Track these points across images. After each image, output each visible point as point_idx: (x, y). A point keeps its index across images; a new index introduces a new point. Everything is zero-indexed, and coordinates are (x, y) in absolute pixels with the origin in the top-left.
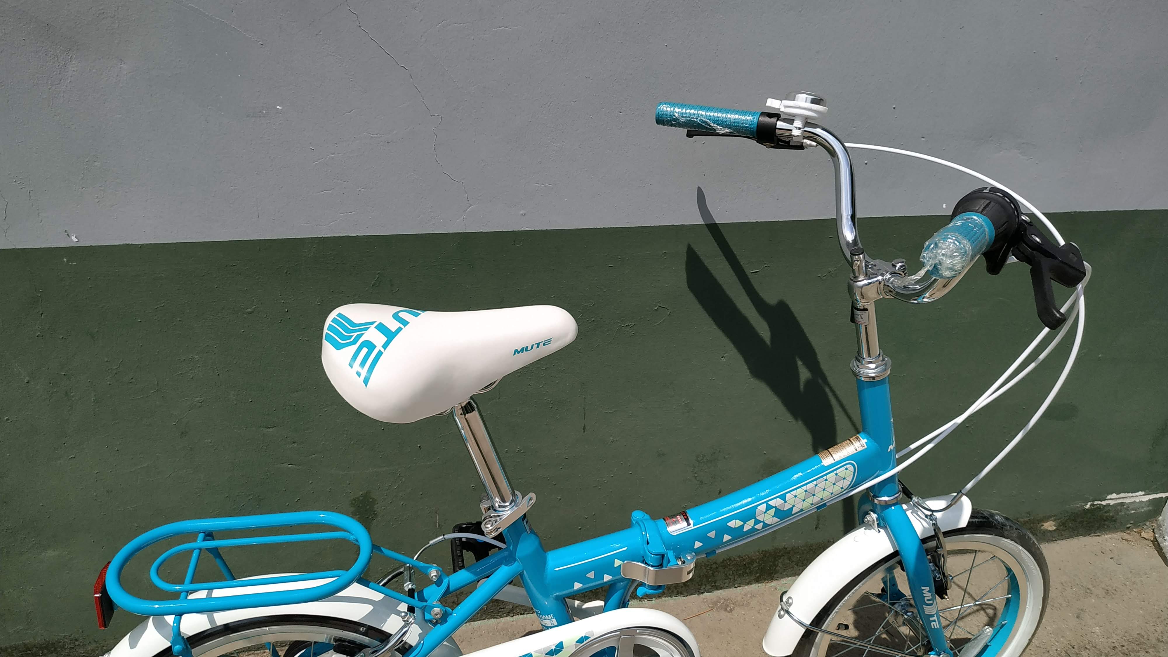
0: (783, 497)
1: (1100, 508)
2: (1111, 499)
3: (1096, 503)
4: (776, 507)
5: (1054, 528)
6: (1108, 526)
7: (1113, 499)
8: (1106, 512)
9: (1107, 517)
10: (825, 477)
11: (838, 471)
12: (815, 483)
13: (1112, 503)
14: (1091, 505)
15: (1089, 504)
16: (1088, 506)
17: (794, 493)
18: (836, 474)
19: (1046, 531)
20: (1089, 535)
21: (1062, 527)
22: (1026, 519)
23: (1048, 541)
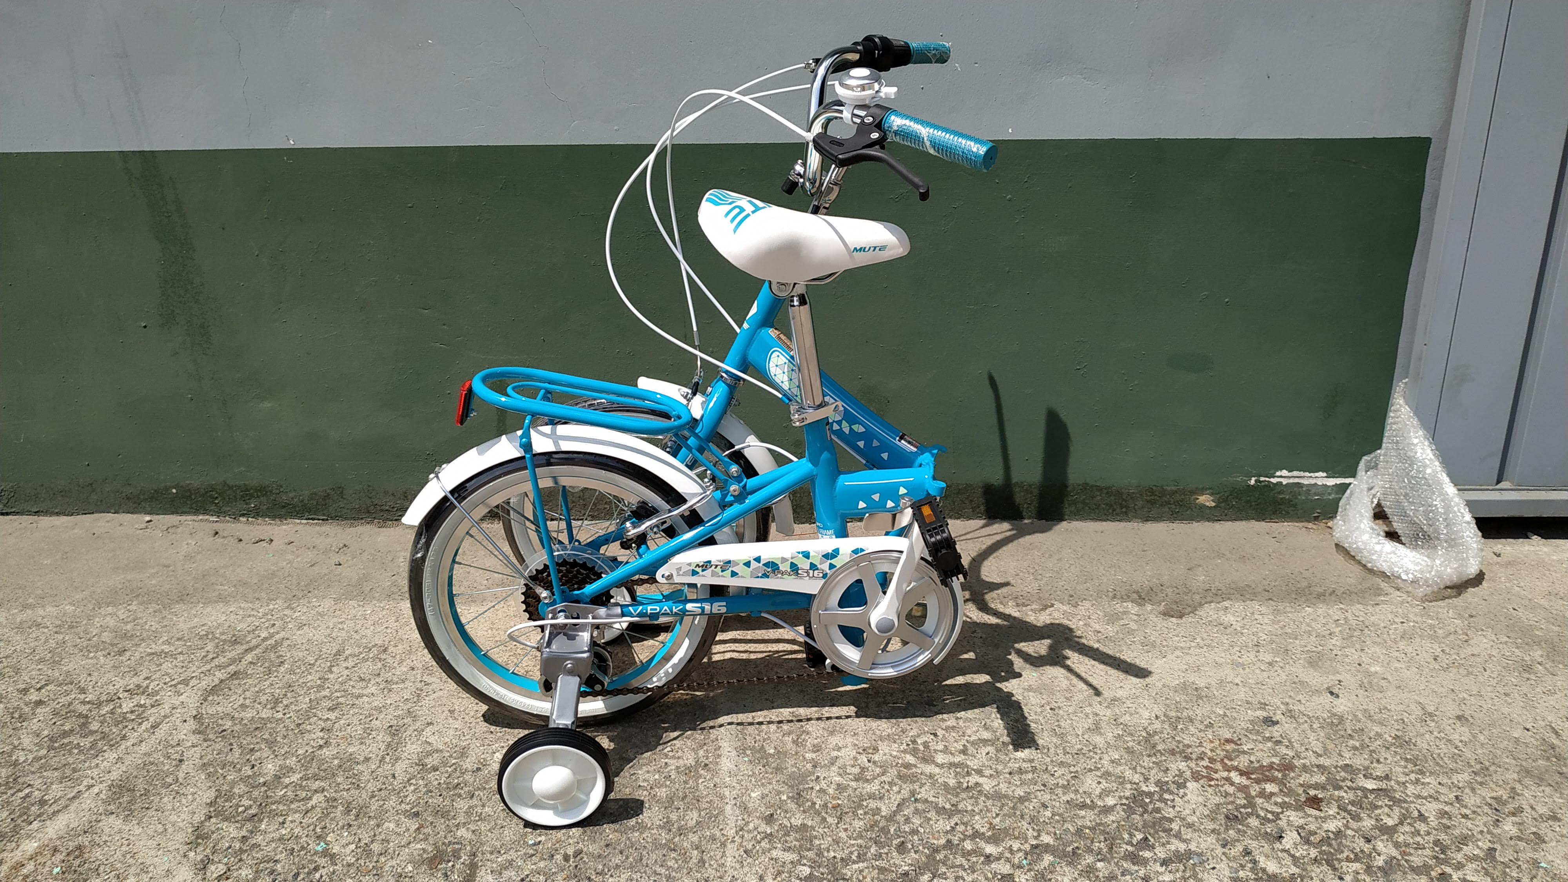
1: (1270, 487)
2: (1281, 477)
3: (1262, 479)
5: (1213, 504)
6: (1288, 513)
7: (1283, 477)
8: (1279, 493)
9: (1282, 499)
13: (1285, 482)
14: (1256, 481)
15: (1253, 479)
16: (1253, 482)
19: (1202, 507)
20: (1263, 520)
21: (1223, 504)
22: (1174, 488)
23: (1209, 520)
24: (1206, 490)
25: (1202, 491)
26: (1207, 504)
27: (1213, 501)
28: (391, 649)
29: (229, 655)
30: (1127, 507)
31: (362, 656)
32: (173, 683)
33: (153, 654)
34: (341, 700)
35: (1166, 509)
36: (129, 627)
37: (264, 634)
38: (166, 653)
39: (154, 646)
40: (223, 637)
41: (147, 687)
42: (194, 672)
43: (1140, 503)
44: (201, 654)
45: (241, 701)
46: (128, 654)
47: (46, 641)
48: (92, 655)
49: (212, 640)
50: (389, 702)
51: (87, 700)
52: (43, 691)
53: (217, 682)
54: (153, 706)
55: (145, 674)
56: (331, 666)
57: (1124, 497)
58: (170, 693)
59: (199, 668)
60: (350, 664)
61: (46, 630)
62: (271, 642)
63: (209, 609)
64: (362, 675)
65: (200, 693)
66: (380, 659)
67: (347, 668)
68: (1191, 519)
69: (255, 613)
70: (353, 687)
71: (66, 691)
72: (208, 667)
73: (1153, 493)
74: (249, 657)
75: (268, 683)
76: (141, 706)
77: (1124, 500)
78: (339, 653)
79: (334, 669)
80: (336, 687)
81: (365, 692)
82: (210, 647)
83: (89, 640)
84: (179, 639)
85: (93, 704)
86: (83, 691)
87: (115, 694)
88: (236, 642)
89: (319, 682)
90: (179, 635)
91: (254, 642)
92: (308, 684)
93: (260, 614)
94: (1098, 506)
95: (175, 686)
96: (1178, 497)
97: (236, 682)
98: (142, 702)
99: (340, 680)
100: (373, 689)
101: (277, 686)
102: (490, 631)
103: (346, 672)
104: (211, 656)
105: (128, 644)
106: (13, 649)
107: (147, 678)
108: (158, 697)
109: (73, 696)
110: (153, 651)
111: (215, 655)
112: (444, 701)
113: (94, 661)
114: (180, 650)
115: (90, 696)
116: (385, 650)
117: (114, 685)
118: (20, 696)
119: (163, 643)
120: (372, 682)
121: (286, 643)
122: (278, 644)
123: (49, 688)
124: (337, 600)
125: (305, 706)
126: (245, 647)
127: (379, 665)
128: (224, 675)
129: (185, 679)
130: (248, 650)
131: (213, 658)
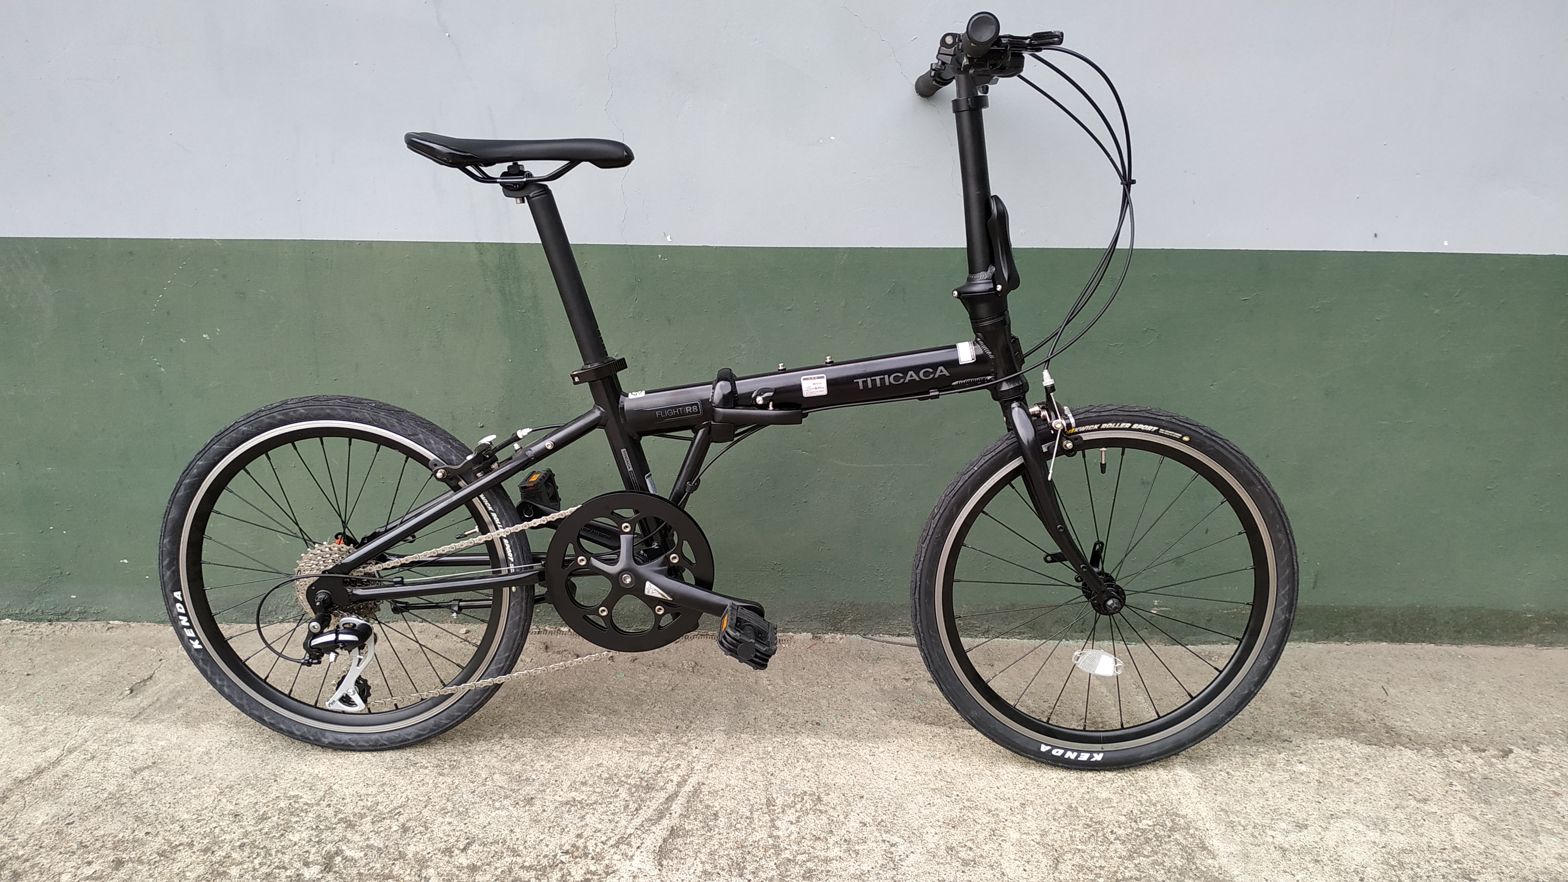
28: (825, 798)
29: (654, 804)
31: (798, 806)
32: (612, 842)
33: (567, 803)
34: (810, 865)
36: (518, 766)
37: (676, 779)
38: (580, 802)
39: (562, 793)
40: (631, 781)
41: (586, 847)
42: (626, 828)
43: (1536, 628)
44: (619, 804)
45: (700, 868)
46: (538, 803)
47: (436, 786)
48: (497, 804)
49: (621, 783)
50: (865, 868)
51: (527, 864)
52: (469, 851)
53: (661, 841)
54: (607, 874)
55: (573, 832)
56: (772, 820)
57: (1520, 622)
58: (616, 857)
59: (629, 822)
60: (793, 818)
61: (427, 771)
62: (688, 788)
63: (593, 745)
64: (814, 833)
65: (652, 857)
66: (820, 811)
67: (792, 823)
69: (648, 750)
70: (813, 848)
71: (496, 852)
72: (637, 821)
73: (1551, 617)
74: (677, 807)
75: (715, 841)
76: (594, 873)
78: (770, 802)
79: (778, 823)
80: (795, 848)
81: (832, 854)
82: (624, 794)
83: (484, 785)
84: (584, 784)
85: (536, 869)
86: (515, 853)
87: (555, 856)
88: (649, 788)
89: (771, 841)
90: (580, 778)
91: (671, 788)
92: (761, 843)
93: (654, 751)
95: (616, 845)
97: (680, 841)
98: (593, 868)
99: (792, 837)
100: (835, 852)
101: (728, 846)
102: (918, 777)
103: (793, 828)
104: (633, 806)
105: (529, 790)
106: (404, 795)
107: (579, 836)
108: (607, 862)
109: (509, 860)
110: (564, 800)
111: (637, 806)
112: (927, 868)
113: (504, 813)
114: (593, 798)
115: (528, 859)
116: (819, 799)
117: (547, 845)
118: (447, 858)
120: (831, 841)
121: (705, 789)
122: (696, 792)
123: (473, 848)
124: (727, 733)
125: (774, 873)
126: (662, 796)
127: (824, 819)
128: (665, 832)
129: (622, 838)
130: (670, 799)
131: (637, 809)
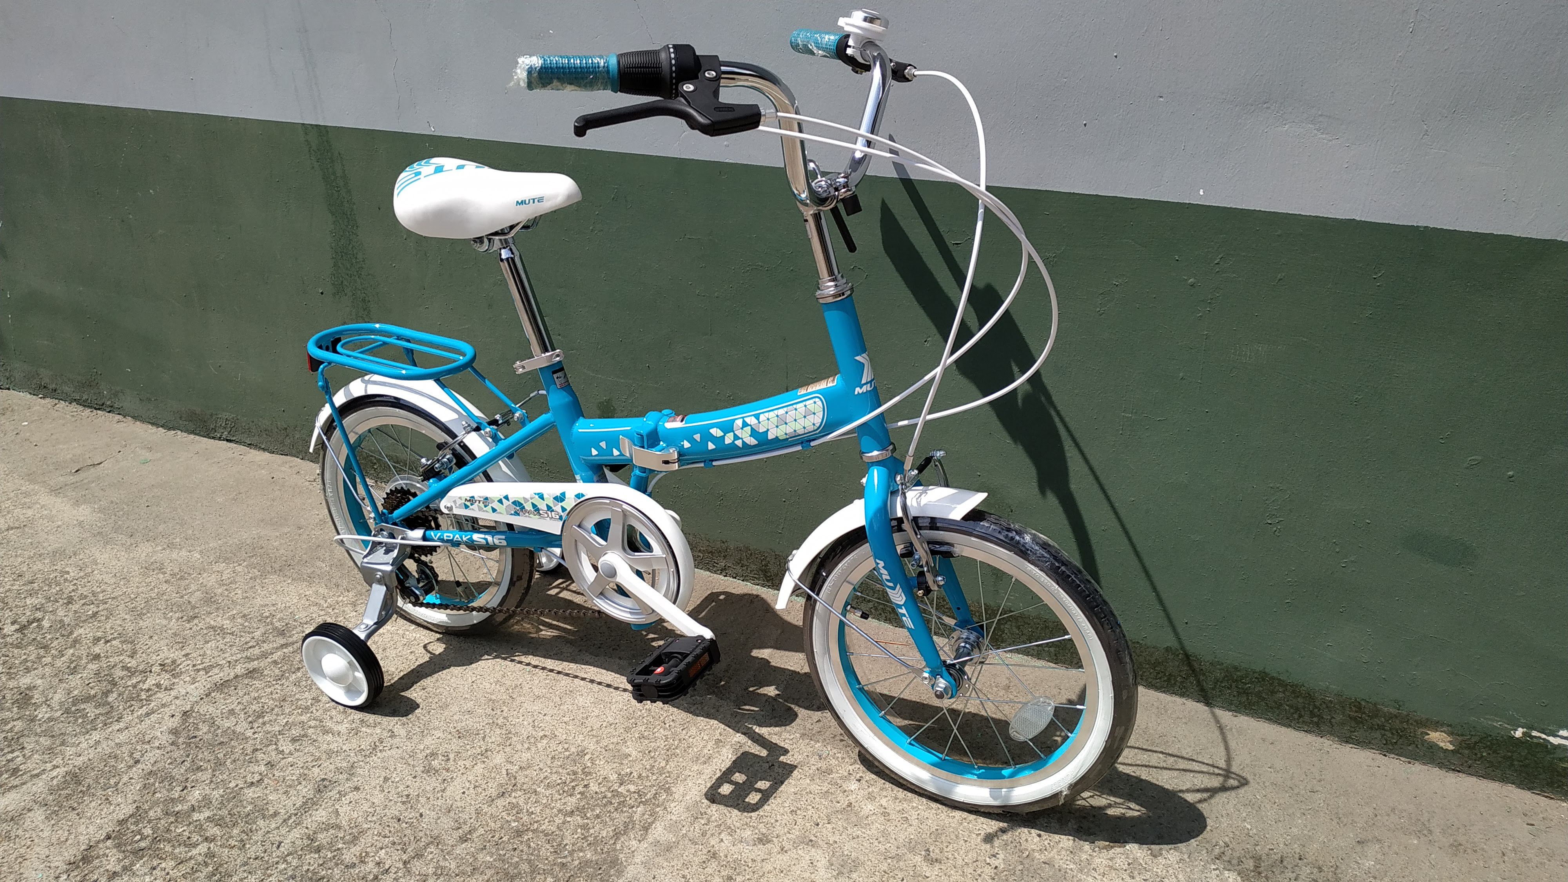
0: (757, 417)
1: (1545, 747)
2: (1566, 738)
3: (1535, 733)
4: (750, 425)
5: (1451, 747)
8: (1561, 760)
9: (1564, 768)
10: (795, 406)
11: (807, 403)
12: (785, 409)
14: (1523, 733)
15: (1521, 730)
16: (1519, 733)
17: (766, 414)
18: (805, 406)
19: (1433, 747)
20: (1529, 789)
21: (1467, 752)
22: (1393, 711)
23: (1441, 766)
24: (1442, 725)
25: (1437, 725)
26: (1442, 744)
27: (1450, 742)
29: (266, 647)
30: (1320, 717)
32: (200, 667)
33: (213, 628)
34: (311, 731)
35: (1378, 734)
36: (220, 590)
38: (222, 630)
39: (219, 619)
40: (277, 624)
41: (179, 665)
42: (224, 659)
43: (1339, 718)
44: (246, 639)
45: (234, 706)
46: (195, 622)
48: (170, 615)
49: (267, 624)
51: (129, 665)
52: (109, 644)
53: (232, 676)
54: (165, 689)
57: (1317, 704)
58: (188, 679)
59: (232, 655)
61: (162, 576)
63: (291, 587)
65: (209, 686)
68: (1413, 757)
71: (122, 650)
72: (239, 656)
73: (1359, 708)
75: (269, 690)
76: (159, 686)
77: (1315, 707)
82: (259, 632)
83: (181, 597)
84: (243, 616)
85: (130, 671)
86: (133, 654)
87: (151, 666)
88: (282, 633)
90: (248, 611)
94: (1279, 706)
95: (199, 671)
96: (1397, 724)
97: (246, 681)
98: (162, 682)
104: (251, 644)
105: (204, 610)
107: (187, 655)
108: (177, 680)
109: (122, 658)
110: (215, 624)
111: (255, 644)
113: (167, 622)
114: (234, 629)
115: (134, 662)
117: (158, 655)
118: (91, 645)
119: (229, 618)
123: (115, 642)
125: (278, 728)
128: (243, 670)
129: (211, 665)
130: (283, 646)
131: (250, 647)
